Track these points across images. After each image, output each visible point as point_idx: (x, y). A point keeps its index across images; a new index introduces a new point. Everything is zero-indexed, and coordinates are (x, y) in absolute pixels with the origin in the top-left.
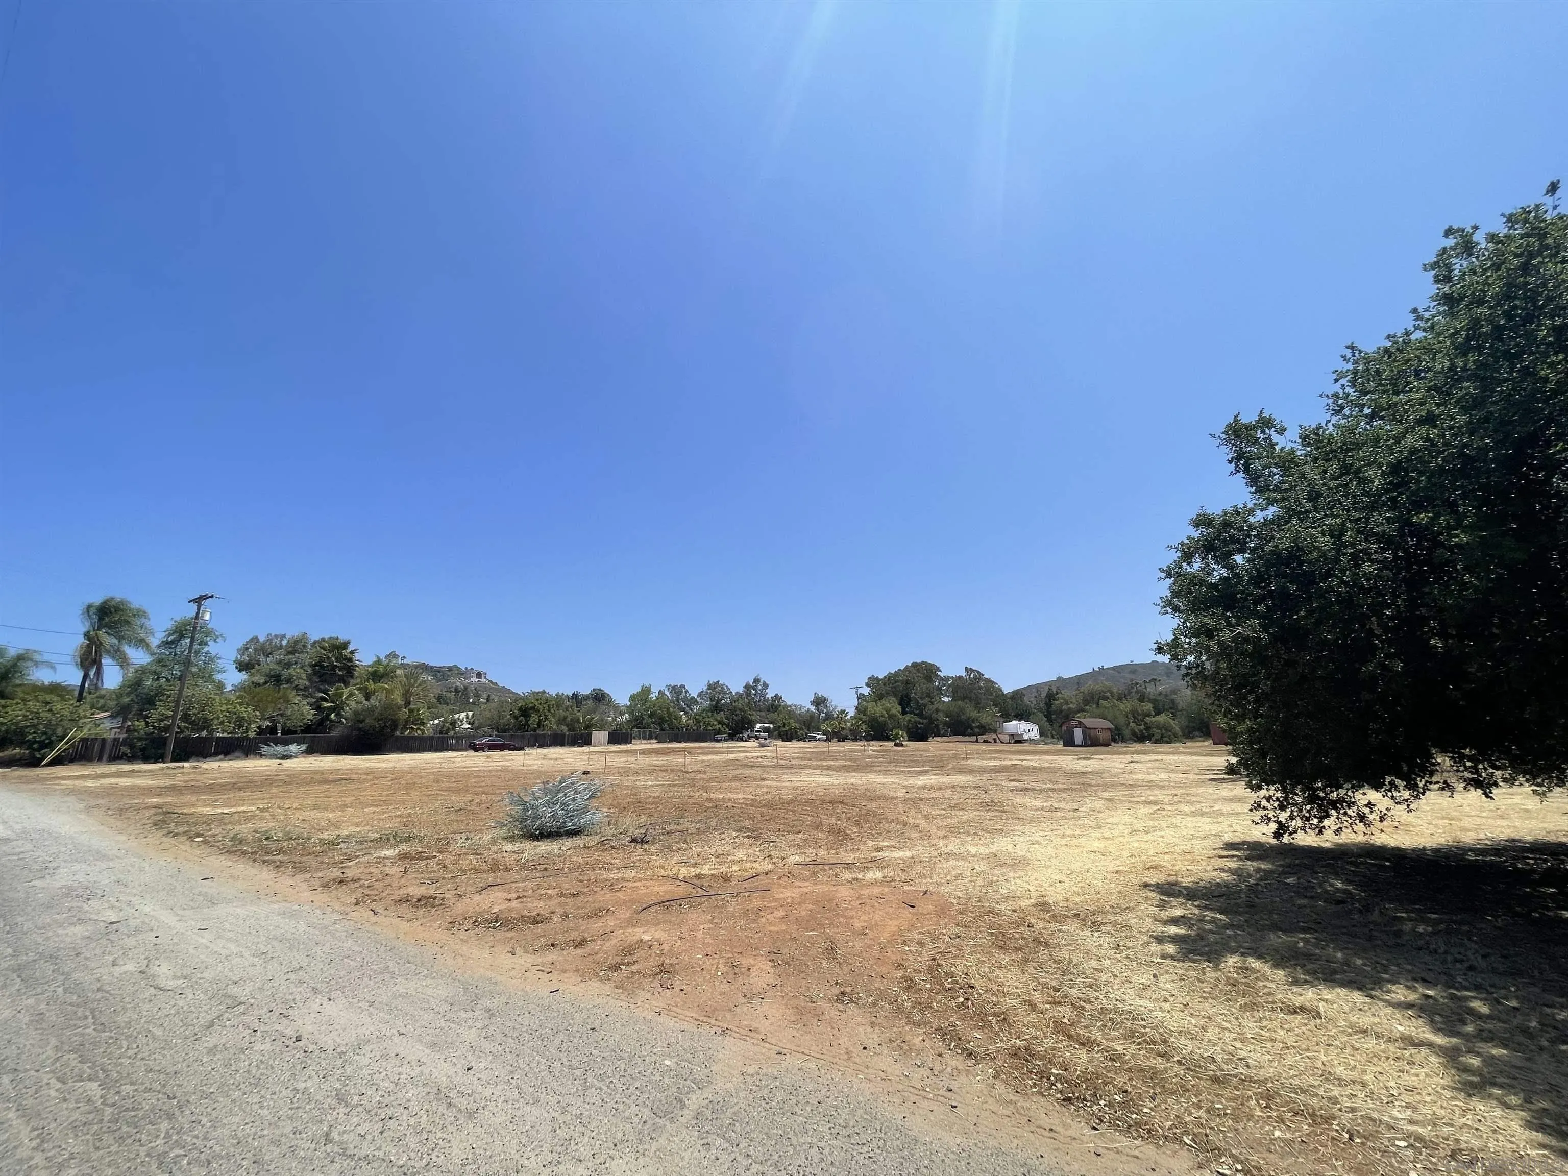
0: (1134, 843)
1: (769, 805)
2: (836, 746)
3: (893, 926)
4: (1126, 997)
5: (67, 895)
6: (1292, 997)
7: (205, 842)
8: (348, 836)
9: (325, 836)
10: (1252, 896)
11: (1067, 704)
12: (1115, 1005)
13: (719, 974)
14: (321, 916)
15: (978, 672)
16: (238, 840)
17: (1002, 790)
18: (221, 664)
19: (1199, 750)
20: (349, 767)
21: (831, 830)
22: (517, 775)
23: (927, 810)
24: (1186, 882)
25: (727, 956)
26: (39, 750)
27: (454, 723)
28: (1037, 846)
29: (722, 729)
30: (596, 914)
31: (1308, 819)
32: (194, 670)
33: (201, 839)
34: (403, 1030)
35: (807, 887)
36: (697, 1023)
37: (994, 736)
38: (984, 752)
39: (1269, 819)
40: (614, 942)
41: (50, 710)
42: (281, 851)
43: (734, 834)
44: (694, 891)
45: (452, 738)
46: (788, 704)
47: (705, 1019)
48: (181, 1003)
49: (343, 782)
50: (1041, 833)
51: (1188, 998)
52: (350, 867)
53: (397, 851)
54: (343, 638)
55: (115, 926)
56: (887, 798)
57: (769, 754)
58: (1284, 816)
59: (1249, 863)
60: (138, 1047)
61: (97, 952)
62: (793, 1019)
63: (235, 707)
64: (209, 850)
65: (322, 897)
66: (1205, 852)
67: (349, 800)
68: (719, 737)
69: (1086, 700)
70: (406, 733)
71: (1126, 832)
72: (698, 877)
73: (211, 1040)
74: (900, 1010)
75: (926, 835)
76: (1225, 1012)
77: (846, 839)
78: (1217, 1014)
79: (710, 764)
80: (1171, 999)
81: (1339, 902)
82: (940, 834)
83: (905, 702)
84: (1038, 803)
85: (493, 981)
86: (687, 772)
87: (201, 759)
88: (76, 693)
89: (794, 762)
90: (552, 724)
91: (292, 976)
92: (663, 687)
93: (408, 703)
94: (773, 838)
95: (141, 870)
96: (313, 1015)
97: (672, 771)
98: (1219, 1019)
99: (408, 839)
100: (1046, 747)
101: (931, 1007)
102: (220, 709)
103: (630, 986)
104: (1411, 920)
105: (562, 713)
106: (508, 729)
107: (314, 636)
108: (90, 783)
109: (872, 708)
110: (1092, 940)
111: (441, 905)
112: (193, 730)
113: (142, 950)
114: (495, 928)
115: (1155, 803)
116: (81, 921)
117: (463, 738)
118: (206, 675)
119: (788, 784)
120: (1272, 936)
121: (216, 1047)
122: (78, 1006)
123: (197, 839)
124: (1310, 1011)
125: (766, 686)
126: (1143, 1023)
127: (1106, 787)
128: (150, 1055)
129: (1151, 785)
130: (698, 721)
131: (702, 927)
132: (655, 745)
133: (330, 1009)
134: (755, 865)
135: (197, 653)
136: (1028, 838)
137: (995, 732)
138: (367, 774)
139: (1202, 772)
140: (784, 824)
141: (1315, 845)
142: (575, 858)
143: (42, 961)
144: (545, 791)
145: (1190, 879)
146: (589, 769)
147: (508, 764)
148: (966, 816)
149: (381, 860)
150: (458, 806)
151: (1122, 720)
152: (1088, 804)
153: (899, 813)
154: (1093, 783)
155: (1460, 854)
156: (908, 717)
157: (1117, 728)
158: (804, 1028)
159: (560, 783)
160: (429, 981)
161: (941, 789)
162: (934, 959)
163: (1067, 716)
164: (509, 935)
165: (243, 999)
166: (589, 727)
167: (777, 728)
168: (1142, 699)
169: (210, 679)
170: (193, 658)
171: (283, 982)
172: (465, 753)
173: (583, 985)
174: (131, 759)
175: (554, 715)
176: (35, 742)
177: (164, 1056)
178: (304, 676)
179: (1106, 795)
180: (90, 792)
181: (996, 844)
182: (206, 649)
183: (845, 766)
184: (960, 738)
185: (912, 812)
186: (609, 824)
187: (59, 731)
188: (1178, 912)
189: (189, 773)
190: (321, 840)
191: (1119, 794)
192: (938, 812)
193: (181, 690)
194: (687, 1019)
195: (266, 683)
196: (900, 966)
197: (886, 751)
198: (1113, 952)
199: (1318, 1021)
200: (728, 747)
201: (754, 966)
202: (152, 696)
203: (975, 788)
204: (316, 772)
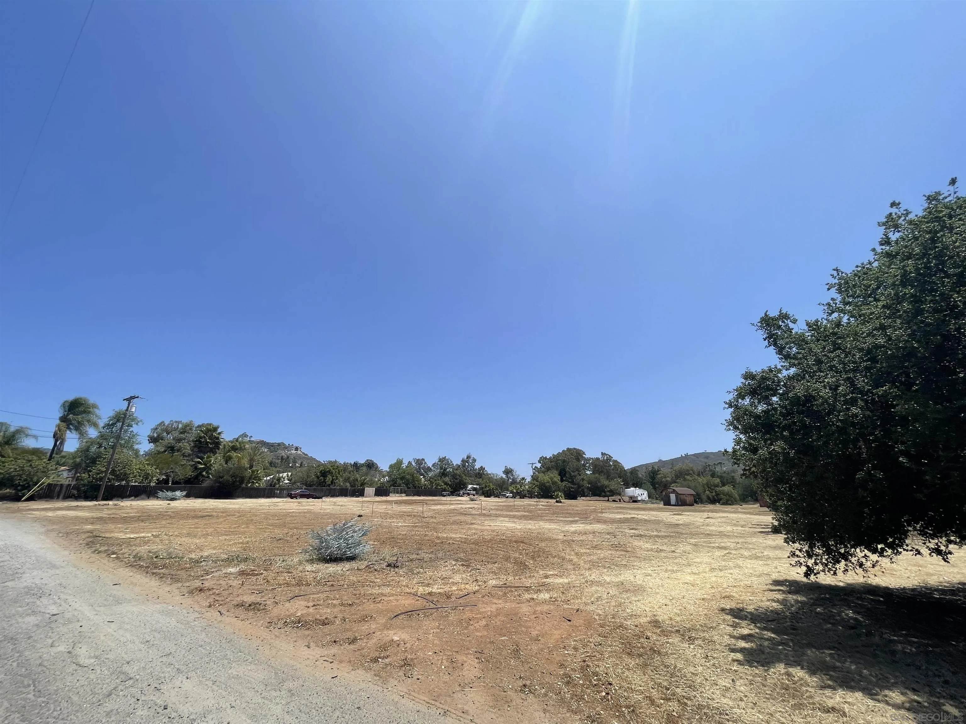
0: (713, 578)
1: (476, 543)
2: (519, 502)
3: (557, 634)
4: (714, 696)
5: (27, 593)
6: (825, 699)
7: (117, 558)
8: (207, 557)
9: (193, 556)
10: (794, 621)
11: (665, 477)
12: (707, 702)
13: (443, 667)
14: (186, 615)
15: (609, 456)
16: (138, 558)
17: (625, 535)
18: (139, 438)
19: (751, 511)
20: (212, 507)
21: (516, 562)
22: (317, 516)
23: (577, 549)
24: (751, 608)
25: (448, 654)
26: (21, 491)
27: (279, 480)
28: (649, 577)
29: (447, 488)
30: (364, 619)
31: (826, 565)
32: (123, 442)
33: (115, 556)
34: (233, 705)
35: (500, 604)
36: (428, 705)
37: (620, 497)
38: (613, 508)
39: (801, 564)
40: (374, 641)
41: (31, 465)
42: (164, 566)
43: (454, 563)
44: (427, 604)
45: (278, 489)
46: (489, 472)
47: (433, 702)
48: (92, 676)
49: (208, 517)
50: (651, 568)
51: (756, 698)
52: (207, 580)
53: (238, 569)
54: (215, 424)
55: (55, 617)
56: (550, 540)
57: (476, 506)
58: (810, 562)
59: (791, 596)
60: (61, 709)
61: (42, 636)
62: (491, 704)
63: (145, 466)
64: (119, 564)
65: (188, 601)
66: (760, 586)
67: (211, 530)
68: (444, 493)
69: (677, 475)
70: (249, 485)
71: (707, 569)
72: (430, 594)
73: (108, 706)
74: (562, 700)
75: (577, 567)
76: (781, 709)
77: (525, 568)
78: (776, 711)
79: (439, 512)
80: (745, 699)
81: (852, 628)
82: (587, 566)
83: (562, 474)
84: (648, 546)
85: (295, 668)
86: (424, 517)
87: (120, 499)
88: (48, 455)
89: (491, 512)
90: (340, 482)
91: (164, 659)
92: (411, 460)
93: (251, 467)
94: (479, 567)
95: (76, 576)
96: (176, 690)
97: (414, 516)
98: (778, 715)
99: (246, 560)
100: (652, 506)
101: (584, 699)
102: (135, 466)
103: (384, 675)
104: (901, 643)
105: (346, 475)
106: (313, 484)
107: (197, 423)
108: (50, 514)
109: (541, 477)
110: (689, 650)
111: (264, 609)
112: (117, 480)
113: (71, 635)
114: (297, 627)
115: (725, 548)
116: (34, 613)
117: (284, 489)
118: (129, 444)
119: (488, 527)
120: (809, 652)
121: (112, 711)
122: (25, 677)
123: (112, 556)
124: (839, 711)
125: (474, 460)
126: (727, 717)
127: (692, 535)
128: (68, 716)
129: (722, 535)
130: (432, 483)
131: (432, 631)
132: (404, 498)
133: (188, 685)
134: (467, 586)
135: (126, 431)
136: (643, 571)
137: (620, 495)
138: (222, 512)
139: (754, 526)
140: (486, 556)
141: (833, 584)
142: (351, 578)
143: (6, 642)
144: (335, 530)
145: (752, 607)
146: (362, 513)
147: (312, 508)
148: (602, 554)
149: (227, 575)
150: (278, 537)
151: (700, 490)
152: (681, 548)
153: (560, 551)
154: (684, 532)
155: (929, 593)
156: (564, 483)
157: (698, 494)
158: (499, 712)
159: (344, 525)
160: (253, 667)
161: (586, 533)
162: (584, 661)
163: (666, 486)
164: (307, 632)
165: (132, 675)
166: (363, 484)
167: (482, 488)
168: (713, 475)
169: (131, 448)
170: (122, 435)
171: (159, 663)
172: (285, 499)
173: (353, 672)
174: (77, 498)
175: (342, 476)
176: (20, 485)
177: (77, 717)
178: (189, 448)
179: (692, 541)
180: (50, 521)
181: (623, 576)
182: (131, 429)
183: (524, 516)
184: (597, 498)
185: (568, 550)
186: (374, 553)
187: (35, 479)
188: (746, 632)
189: (112, 509)
190: (191, 559)
191: (701, 540)
192: (584, 551)
193: (112, 455)
194: (421, 702)
195: (165, 451)
196: (562, 666)
197: (551, 505)
198: (704, 660)
199: (845, 719)
200: (450, 501)
201: (466, 662)
202: (94, 458)
203: (608, 533)
204: (191, 510)
